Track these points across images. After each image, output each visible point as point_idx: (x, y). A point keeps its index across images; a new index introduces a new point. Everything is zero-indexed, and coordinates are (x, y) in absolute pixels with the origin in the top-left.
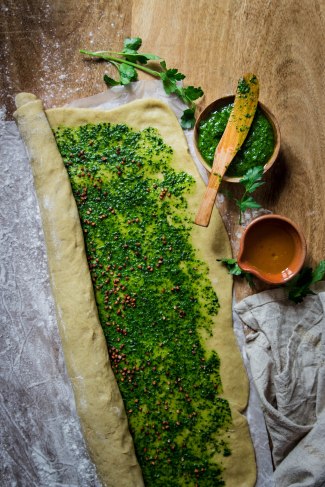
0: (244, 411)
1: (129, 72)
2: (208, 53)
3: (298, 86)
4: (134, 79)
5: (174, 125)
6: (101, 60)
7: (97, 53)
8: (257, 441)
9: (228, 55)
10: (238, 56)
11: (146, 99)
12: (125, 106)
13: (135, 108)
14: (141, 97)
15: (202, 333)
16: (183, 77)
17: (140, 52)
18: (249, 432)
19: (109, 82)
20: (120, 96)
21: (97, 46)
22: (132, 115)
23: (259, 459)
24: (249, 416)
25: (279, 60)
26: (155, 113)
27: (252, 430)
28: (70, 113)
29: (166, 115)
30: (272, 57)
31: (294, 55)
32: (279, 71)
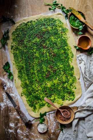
0: (79, 79)
1: (54, 7)
2: (70, 4)
3: (89, 11)
4: (55, 9)
5: (63, 18)
6: (48, 5)
7: (48, 3)
8: (82, 86)
9: (75, 4)
10: (76, 5)
11: (57, 13)
12: (53, 14)
13: (55, 14)
14: (56, 12)
15: (70, 62)
16: (65, 8)
17: (56, 3)
18: (80, 83)
19: (50, 9)
20: (52, 12)
21: (47, 2)
22: (54, 16)
23: (82, 90)
24: (80, 80)
25: (85, 5)
26: (60, 16)
27: (81, 83)
28: (41, 16)
29: (62, 16)
30: (84, 5)
31: (88, 4)
32: (85, 8)
